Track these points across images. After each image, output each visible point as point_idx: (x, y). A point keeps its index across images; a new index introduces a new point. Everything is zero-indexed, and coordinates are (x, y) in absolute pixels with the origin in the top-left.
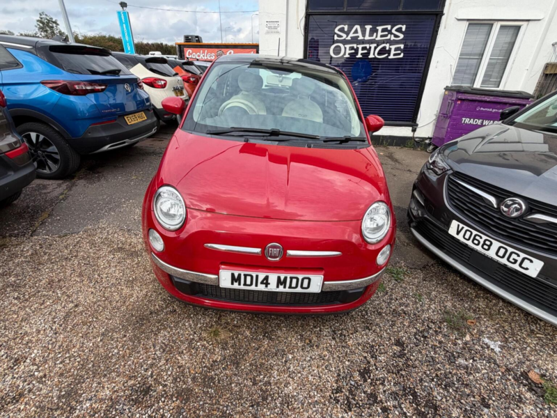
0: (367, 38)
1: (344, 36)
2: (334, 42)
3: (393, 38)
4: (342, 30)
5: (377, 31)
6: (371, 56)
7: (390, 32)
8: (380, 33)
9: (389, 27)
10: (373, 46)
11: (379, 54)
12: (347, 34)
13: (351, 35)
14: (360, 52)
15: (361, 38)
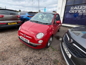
0: (78, 9)
1: (73, 9)
2: (71, 10)
3: (84, 8)
4: (72, 8)
5: (80, 7)
6: (79, 12)
7: (84, 7)
8: (81, 8)
9: (84, 6)
10: (79, 10)
11: (80, 12)
12: (73, 8)
13: (74, 8)
14: (76, 11)
15: (76, 9)
